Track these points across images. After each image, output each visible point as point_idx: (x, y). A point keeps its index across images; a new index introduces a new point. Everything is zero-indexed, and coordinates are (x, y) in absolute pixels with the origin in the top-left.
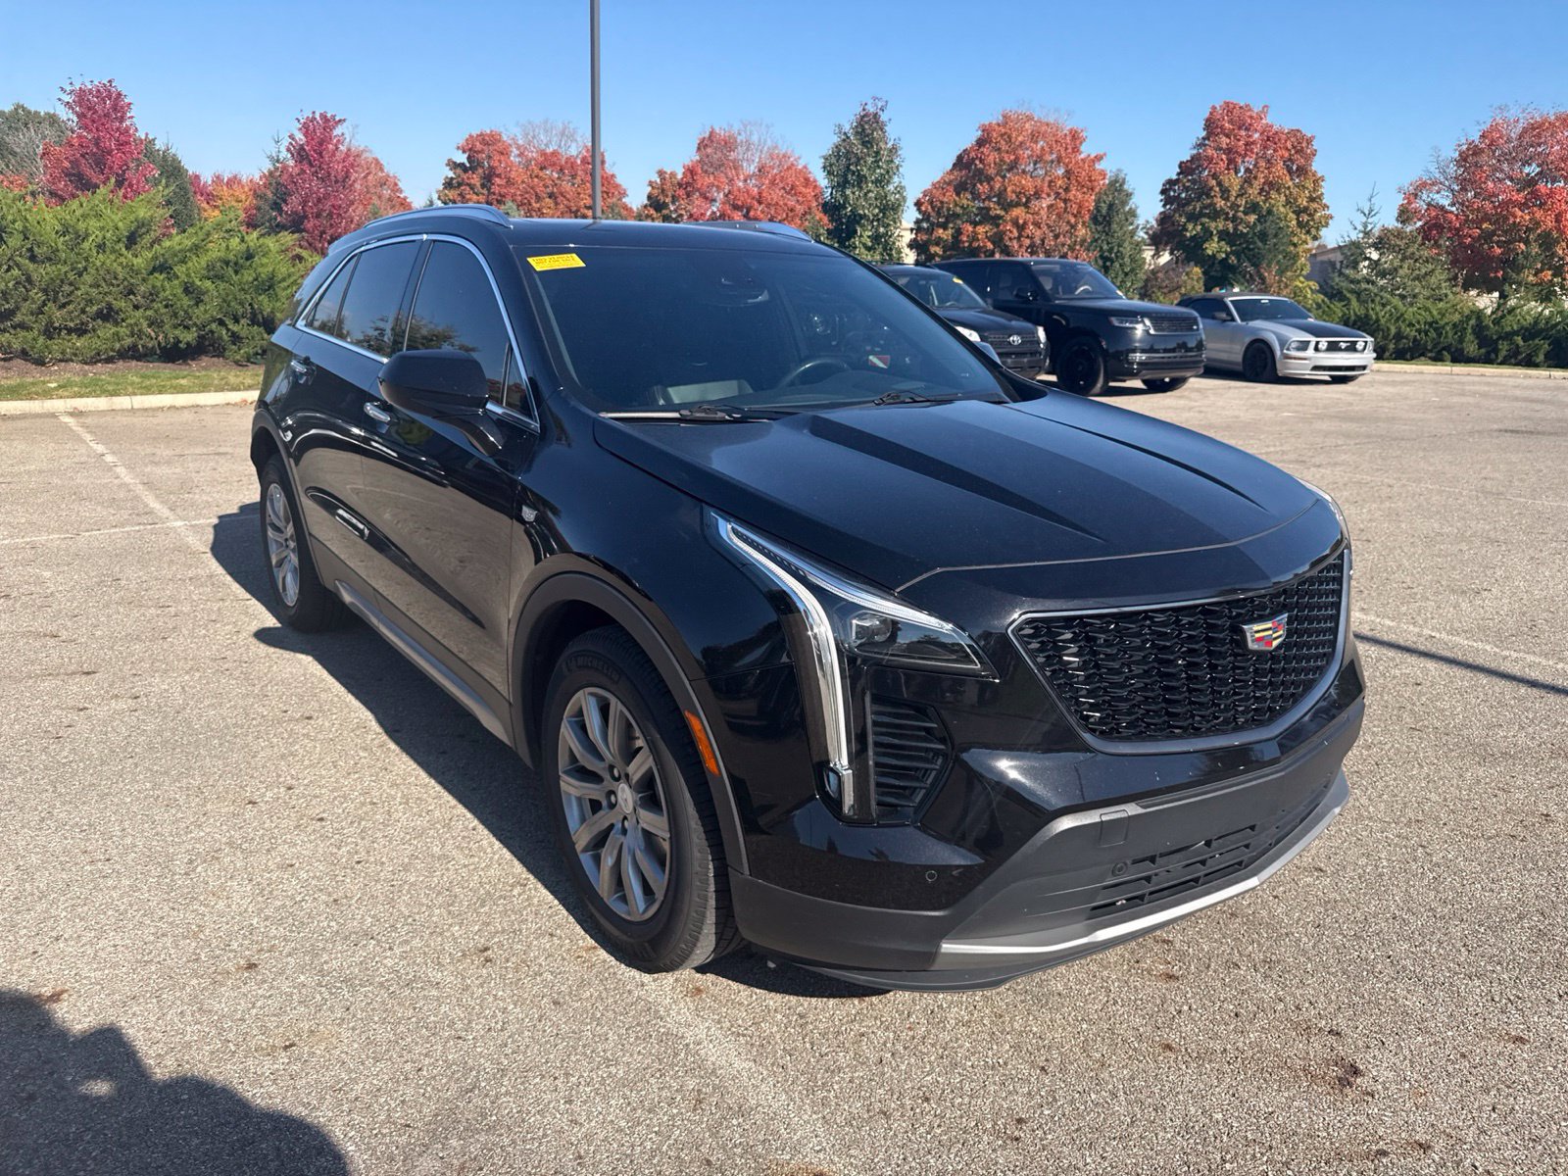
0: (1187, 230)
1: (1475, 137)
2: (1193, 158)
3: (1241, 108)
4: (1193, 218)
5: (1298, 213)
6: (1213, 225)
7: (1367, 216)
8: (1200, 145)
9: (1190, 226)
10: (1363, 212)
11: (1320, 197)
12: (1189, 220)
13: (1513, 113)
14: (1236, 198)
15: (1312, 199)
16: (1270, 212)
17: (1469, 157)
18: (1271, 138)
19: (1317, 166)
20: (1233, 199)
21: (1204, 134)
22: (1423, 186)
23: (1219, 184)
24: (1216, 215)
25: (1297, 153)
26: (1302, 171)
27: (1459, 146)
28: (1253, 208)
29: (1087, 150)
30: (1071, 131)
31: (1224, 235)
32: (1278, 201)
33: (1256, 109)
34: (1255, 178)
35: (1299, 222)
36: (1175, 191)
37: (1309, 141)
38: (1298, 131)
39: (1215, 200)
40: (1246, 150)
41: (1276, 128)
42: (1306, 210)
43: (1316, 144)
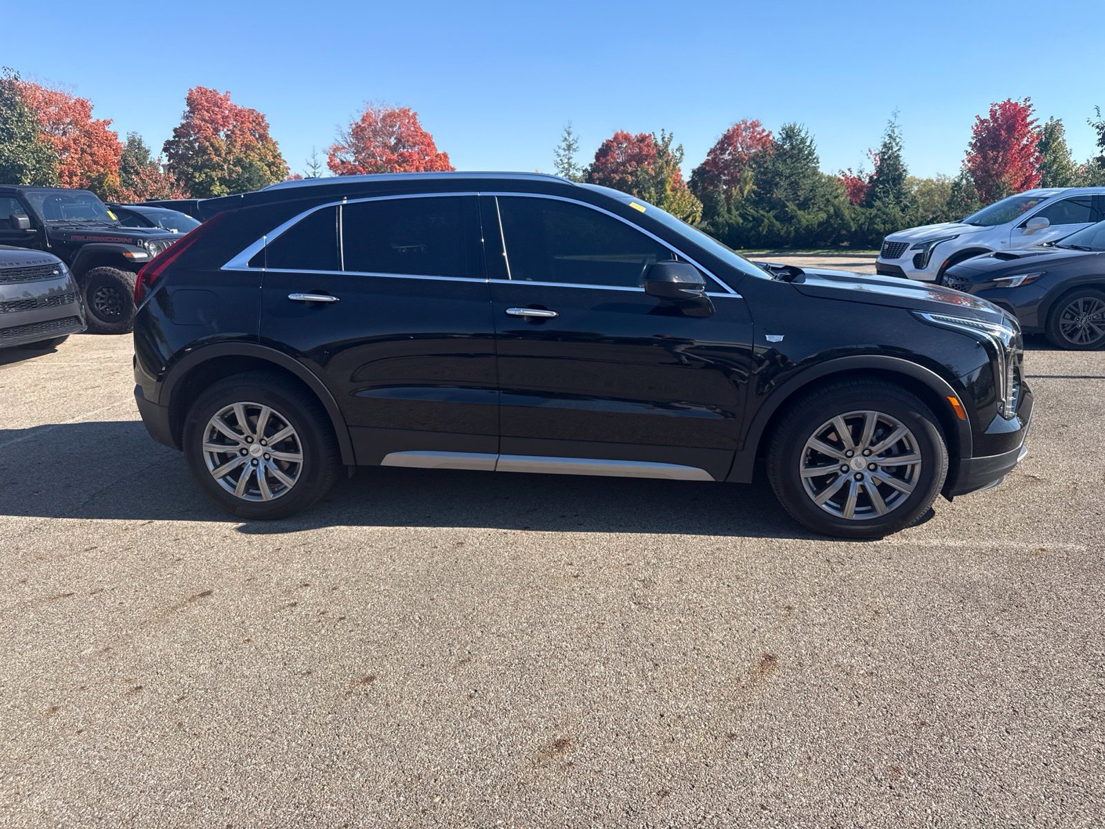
0: (195, 177)
1: (359, 120)
2: (183, 126)
3: (211, 92)
4: (199, 169)
5: (269, 166)
6: (214, 174)
7: (314, 167)
8: (187, 117)
9: (197, 175)
10: (311, 165)
11: (279, 155)
12: (195, 170)
13: (376, 107)
14: (226, 154)
15: (275, 157)
16: (251, 165)
17: (358, 132)
18: (238, 114)
19: (271, 134)
20: (223, 155)
21: (188, 109)
22: (336, 149)
23: (212, 145)
24: (214, 167)
25: (256, 125)
26: (263, 137)
27: (351, 125)
28: (239, 162)
29: (96, 116)
30: (78, 100)
31: (223, 181)
32: (254, 157)
33: (222, 94)
34: (236, 141)
35: (271, 173)
36: (173, 149)
37: (262, 117)
38: (254, 110)
39: (212, 157)
40: (224, 122)
41: (239, 107)
42: (273, 163)
43: (267, 120)
